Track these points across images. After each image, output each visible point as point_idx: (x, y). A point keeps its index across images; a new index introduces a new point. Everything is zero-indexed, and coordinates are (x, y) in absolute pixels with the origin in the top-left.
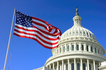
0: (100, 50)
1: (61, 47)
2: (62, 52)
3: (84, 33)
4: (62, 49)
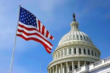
0: (97, 53)
1: (60, 52)
2: (60, 57)
3: (81, 37)
4: (60, 53)
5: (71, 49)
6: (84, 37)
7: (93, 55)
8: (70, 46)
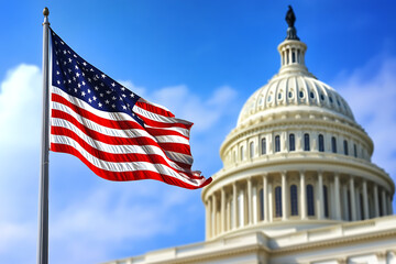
5: (278, 137)
6: (322, 97)
7: (346, 153)
8: (275, 125)
